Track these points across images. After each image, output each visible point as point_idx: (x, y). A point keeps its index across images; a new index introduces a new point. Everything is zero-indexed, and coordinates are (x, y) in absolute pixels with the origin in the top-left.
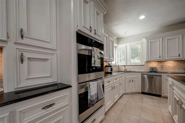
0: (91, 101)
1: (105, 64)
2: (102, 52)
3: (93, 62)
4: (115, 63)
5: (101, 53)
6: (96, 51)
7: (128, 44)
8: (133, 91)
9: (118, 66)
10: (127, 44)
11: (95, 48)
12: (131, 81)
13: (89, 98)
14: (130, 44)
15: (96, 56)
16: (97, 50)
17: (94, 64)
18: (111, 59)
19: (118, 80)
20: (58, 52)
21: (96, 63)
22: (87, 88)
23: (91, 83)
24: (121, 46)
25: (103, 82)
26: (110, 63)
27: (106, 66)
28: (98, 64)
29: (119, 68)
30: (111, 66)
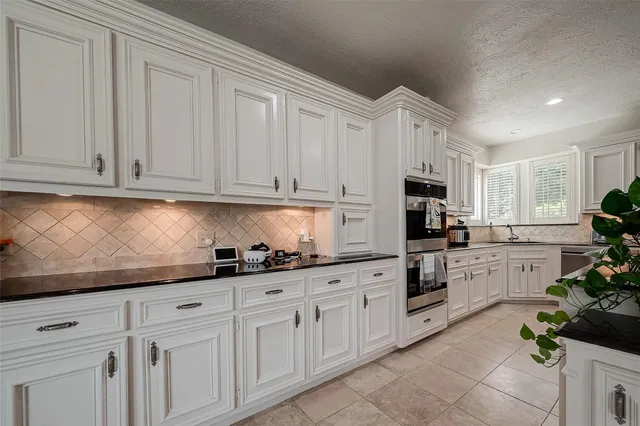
0: (426, 282)
1: (450, 222)
2: (443, 202)
3: (428, 221)
4: (479, 218)
5: (441, 204)
6: (433, 204)
7: (525, 163)
8: (532, 295)
9: (491, 227)
10: (520, 162)
11: (432, 199)
12: (528, 268)
13: (421, 278)
14: (533, 159)
15: (433, 212)
16: (434, 202)
17: (430, 224)
18: (464, 209)
19: (481, 260)
20: (373, 207)
21: (433, 222)
22: (417, 262)
23: (425, 255)
24: (503, 168)
25: (445, 258)
26: (462, 219)
27: (453, 228)
28: (437, 225)
29: (492, 234)
30: (465, 228)
